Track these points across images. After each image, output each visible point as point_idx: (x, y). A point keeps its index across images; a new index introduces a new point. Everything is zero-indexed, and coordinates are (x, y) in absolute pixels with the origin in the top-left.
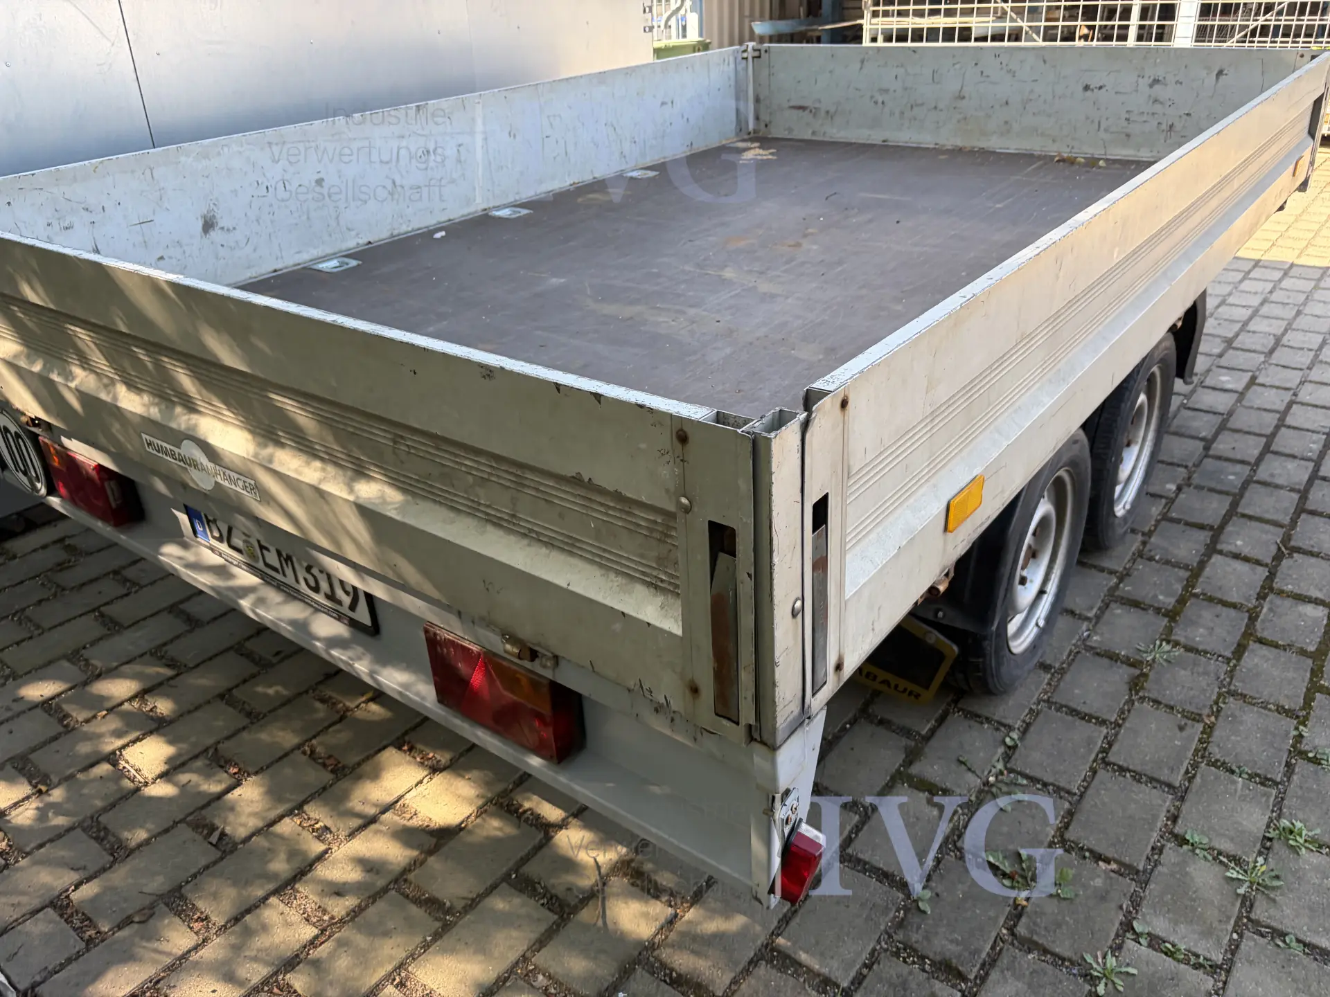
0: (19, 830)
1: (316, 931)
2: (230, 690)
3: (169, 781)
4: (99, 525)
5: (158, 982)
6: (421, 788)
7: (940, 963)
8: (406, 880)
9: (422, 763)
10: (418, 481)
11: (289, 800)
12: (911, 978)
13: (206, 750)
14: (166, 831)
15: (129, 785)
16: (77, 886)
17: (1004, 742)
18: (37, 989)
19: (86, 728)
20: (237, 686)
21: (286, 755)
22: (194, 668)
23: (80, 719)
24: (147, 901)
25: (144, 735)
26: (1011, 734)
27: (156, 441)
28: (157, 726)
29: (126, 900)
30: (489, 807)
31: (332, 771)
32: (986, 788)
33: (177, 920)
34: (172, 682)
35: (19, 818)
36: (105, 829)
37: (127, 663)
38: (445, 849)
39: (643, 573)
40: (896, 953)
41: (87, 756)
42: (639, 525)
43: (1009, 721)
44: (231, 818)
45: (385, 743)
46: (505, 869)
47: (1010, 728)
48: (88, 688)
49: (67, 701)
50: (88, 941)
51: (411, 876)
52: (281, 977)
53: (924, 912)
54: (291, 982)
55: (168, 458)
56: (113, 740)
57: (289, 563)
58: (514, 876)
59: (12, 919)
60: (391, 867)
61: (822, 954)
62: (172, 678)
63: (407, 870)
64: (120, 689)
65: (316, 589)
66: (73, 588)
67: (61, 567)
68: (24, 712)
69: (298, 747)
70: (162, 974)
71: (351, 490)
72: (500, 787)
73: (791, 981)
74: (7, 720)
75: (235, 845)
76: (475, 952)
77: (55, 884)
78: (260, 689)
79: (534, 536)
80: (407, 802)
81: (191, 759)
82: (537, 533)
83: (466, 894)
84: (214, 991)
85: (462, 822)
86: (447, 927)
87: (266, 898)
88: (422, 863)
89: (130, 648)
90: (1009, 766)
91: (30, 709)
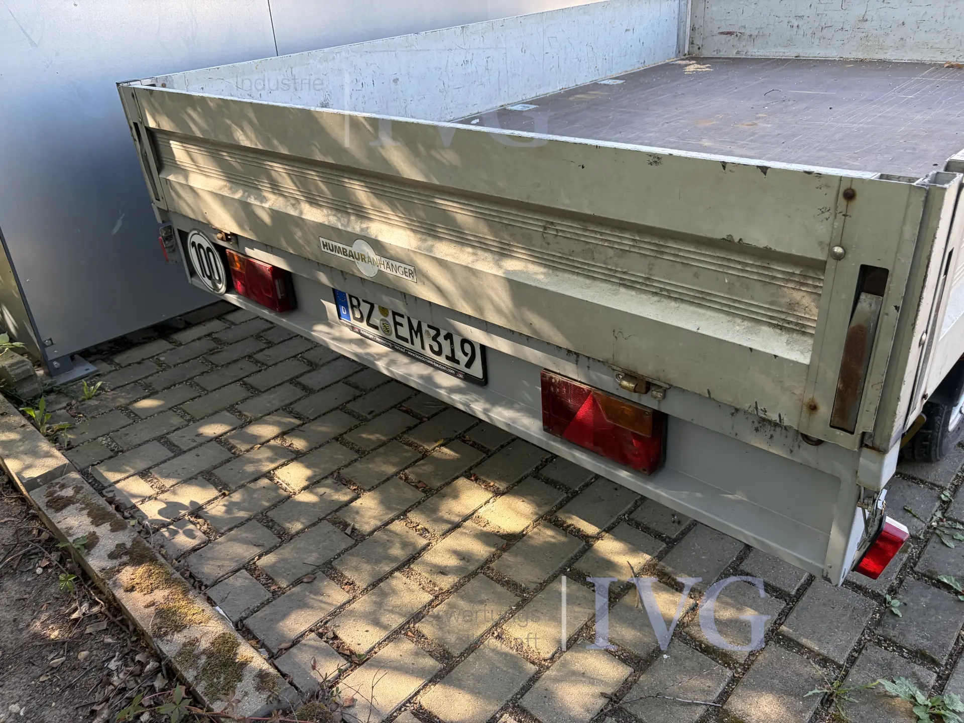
0: (214, 518)
1: (432, 597)
2: (341, 435)
3: (311, 492)
4: (266, 313)
5: (326, 622)
6: (489, 506)
7: (916, 652)
8: (489, 568)
9: (487, 489)
10: (560, 257)
11: (396, 509)
12: (894, 661)
13: (332, 474)
14: (314, 525)
15: (285, 494)
16: (260, 556)
17: (940, 498)
18: (244, 622)
19: (248, 455)
20: (345, 433)
21: (388, 479)
22: (313, 420)
23: (243, 449)
24: (310, 569)
25: (288, 461)
26: (944, 492)
27: (331, 242)
28: (297, 456)
29: (295, 568)
30: (542, 522)
31: (424, 491)
32: (931, 531)
33: (332, 582)
34: (300, 428)
35: (213, 510)
36: (272, 520)
37: (269, 414)
38: (514, 548)
39: (771, 317)
40: (878, 643)
41: (253, 473)
42: (774, 278)
43: (941, 483)
44: (358, 518)
45: (457, 474)
46: (560, 565)
47: (942, 489)
48: (244, 430)
49: (233, 437)
50: (273, 593)
51: (492, 565)
52: (412, 625)
53: (897, 615)
54: (420, 629)
55: (340, 255)
56: (268, 464)
57: (419, 334)
58: (568, 570)
59: (220, 575)
60: (477, 558)
61: (819, 640)
62: (299, 426)
63: (488, 561)
64: (266, 431)
65: (439, 353)
66: (223, 365)
67: (212, 352)
68: (204, 443)
69: (396, 474)
70: (329, 618)
71: (500, 267)
72: (546, 509)
73: (798, 657)
74: (194, 448)
75: (363, 536)
76: (550, 620)
77: (245, 554)
78: (364, 436)
79: (666, 293)
80: (480, 515)
81: (323, 479)
82: (668, 291)
83: (535, 580)
84: (367, 631)
85: (523, 531)
86: (525, 601)
87: (391, 573)
88: (499, 557)
89: (268, 405)
90: (946, 515)
91: (208, 442)
